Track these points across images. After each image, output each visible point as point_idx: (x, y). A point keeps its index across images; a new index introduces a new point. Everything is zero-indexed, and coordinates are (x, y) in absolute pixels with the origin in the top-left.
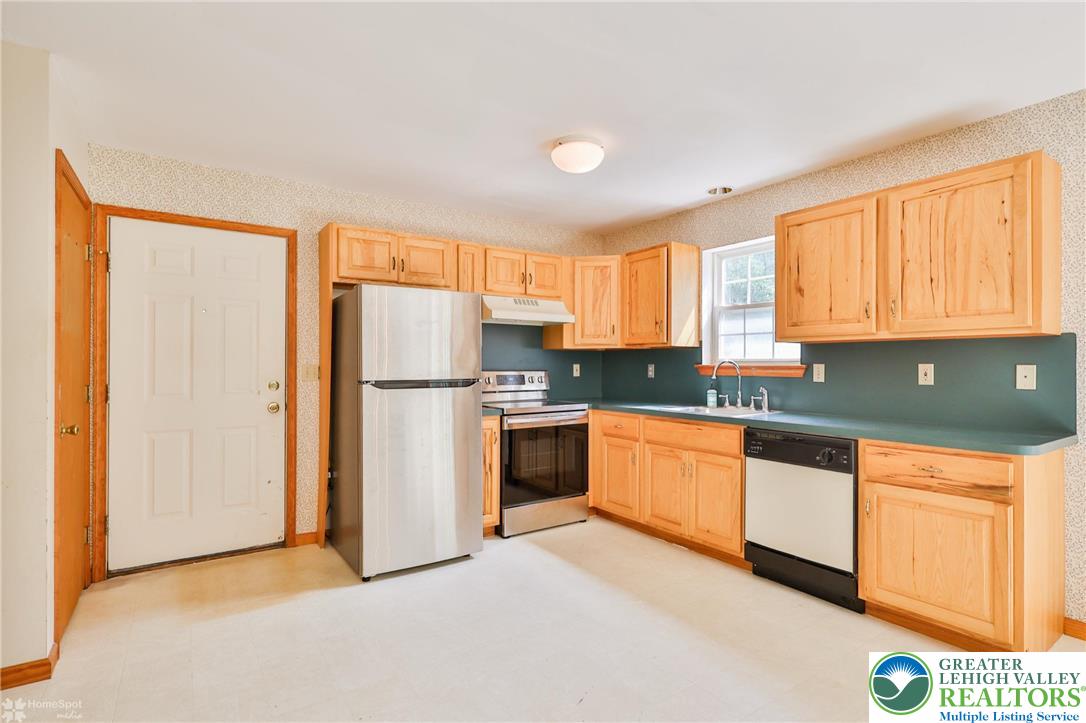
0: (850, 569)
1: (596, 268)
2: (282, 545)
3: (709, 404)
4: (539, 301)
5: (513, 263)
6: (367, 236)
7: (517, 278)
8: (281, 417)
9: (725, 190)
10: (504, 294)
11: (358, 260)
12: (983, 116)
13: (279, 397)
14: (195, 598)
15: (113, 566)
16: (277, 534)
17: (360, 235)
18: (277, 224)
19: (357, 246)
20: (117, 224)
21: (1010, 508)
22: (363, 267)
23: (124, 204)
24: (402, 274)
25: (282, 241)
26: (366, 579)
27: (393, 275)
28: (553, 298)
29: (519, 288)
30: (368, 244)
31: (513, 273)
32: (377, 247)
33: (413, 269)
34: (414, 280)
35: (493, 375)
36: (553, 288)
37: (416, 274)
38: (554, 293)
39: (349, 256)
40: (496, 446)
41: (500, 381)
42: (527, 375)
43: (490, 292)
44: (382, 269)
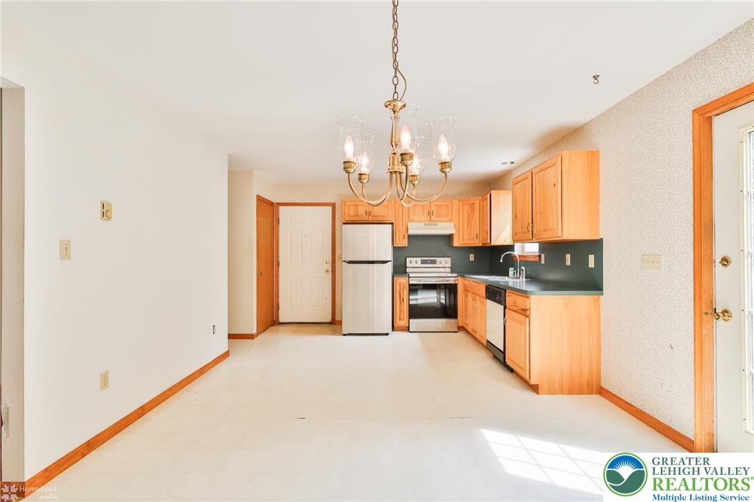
0: (502, 350)
1: (470, 204)
2: (330, 323)
3: (510, 275)
4: (438, 224)
5: (423, 206)
6: (356, 203)
7: (426, 212)
8: (330, 274)
9: (512, 163)
10: (420, 221)
11: (352, 213)
12: (580, 125)
13: (329, 267)
14: (296, 332)
15: (281, 321)
16: (329, 319)
17: (353, 203)
18: (328, 201)
19: (351, 208)
20: (281, 207)
21: (528, 319)
22: (354, 216)
23: (283, 202)
24: (370, 217)
25: (331, 207)
26: (344, 335)
27: (366, 218)
28: (446, 221)
29: (426, 218)
30: (356, 206)
31: (423, 211)
32: (360, 207)
33: (375, 215)
34: (375, 219)
35: (419, 259)
36: (447, 216)
37: (376, 216)
38: (447, 219)
39: (349, 211)
40: (405, 291)
41: (423, 262)
42: (438, 259)
43: (411, 221)
44: (362, 216)
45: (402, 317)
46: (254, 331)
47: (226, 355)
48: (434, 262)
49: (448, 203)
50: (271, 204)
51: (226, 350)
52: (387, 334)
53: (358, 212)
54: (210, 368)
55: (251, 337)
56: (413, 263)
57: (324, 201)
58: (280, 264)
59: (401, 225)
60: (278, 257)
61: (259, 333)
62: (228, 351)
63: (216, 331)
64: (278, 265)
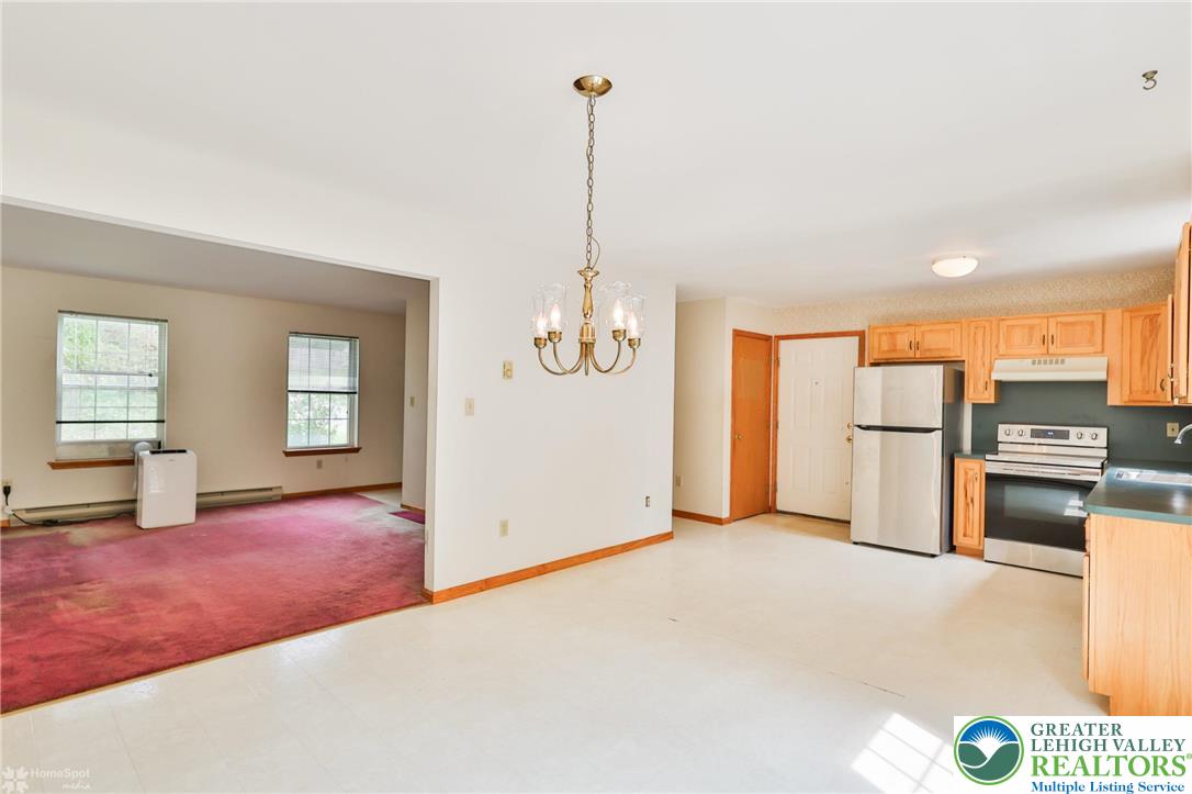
1: (1145, 317)
4: (1067, 360)
5: (1031, 328)
6: (895, 330)
7: (1037, 339)
10: (1023, 357)
11: (885, 347)
15: (779, 507)
17: (887, 330)
18: (854, 329)
19: (884, 338)
20: (782, 342)
22: (889, 351)
23: (786, 333)
24: (916, 353)
25: (857, 338)
26: (855, 543)
27: (911, 354)
28: (1088, 354)
29: (1037, 348)
30: (892, 335)
31: (1031, 336)
32: (899, 336)
33: (927, 347)
34: (928, 354)
35: (1027, 428)
36: (1091, 342)
37: (930, 350)
38: (1091, 349)
39: (880, 344)
40: (977, 485)
41: (1035, 434)
42: (1073, 431)
43: (1003, 356)
44: (904, 350)
45: (969, 532)
46: (725, 514)
47: (668, 536)
48: (1065, 435)
49: (1092, 318)
50: (767, 338)
51: (670, 530)
52: (933, 556)
53: (895, 345)
54: (637, 547)
55: (718, 521)
56: (1012, 435)
57: (846, 329)
58: (780, 425)
59: (979, 362)
60: (776, 415)
61: (733, 519)
62: (672, 532)
63: (650, 504)
64: (777, 426)
